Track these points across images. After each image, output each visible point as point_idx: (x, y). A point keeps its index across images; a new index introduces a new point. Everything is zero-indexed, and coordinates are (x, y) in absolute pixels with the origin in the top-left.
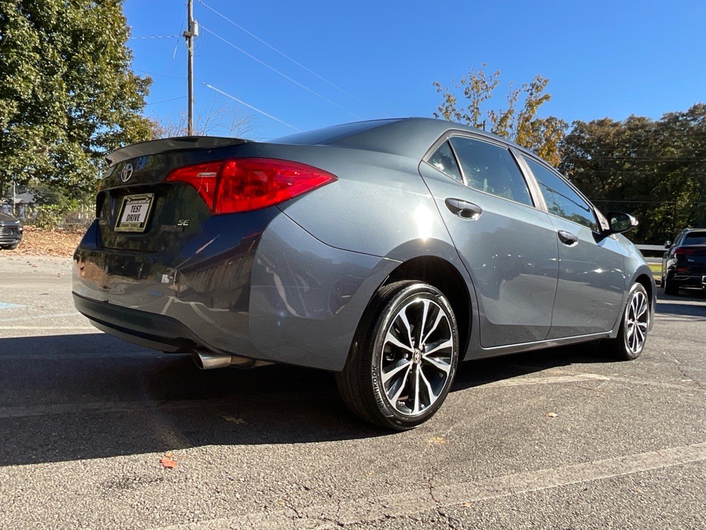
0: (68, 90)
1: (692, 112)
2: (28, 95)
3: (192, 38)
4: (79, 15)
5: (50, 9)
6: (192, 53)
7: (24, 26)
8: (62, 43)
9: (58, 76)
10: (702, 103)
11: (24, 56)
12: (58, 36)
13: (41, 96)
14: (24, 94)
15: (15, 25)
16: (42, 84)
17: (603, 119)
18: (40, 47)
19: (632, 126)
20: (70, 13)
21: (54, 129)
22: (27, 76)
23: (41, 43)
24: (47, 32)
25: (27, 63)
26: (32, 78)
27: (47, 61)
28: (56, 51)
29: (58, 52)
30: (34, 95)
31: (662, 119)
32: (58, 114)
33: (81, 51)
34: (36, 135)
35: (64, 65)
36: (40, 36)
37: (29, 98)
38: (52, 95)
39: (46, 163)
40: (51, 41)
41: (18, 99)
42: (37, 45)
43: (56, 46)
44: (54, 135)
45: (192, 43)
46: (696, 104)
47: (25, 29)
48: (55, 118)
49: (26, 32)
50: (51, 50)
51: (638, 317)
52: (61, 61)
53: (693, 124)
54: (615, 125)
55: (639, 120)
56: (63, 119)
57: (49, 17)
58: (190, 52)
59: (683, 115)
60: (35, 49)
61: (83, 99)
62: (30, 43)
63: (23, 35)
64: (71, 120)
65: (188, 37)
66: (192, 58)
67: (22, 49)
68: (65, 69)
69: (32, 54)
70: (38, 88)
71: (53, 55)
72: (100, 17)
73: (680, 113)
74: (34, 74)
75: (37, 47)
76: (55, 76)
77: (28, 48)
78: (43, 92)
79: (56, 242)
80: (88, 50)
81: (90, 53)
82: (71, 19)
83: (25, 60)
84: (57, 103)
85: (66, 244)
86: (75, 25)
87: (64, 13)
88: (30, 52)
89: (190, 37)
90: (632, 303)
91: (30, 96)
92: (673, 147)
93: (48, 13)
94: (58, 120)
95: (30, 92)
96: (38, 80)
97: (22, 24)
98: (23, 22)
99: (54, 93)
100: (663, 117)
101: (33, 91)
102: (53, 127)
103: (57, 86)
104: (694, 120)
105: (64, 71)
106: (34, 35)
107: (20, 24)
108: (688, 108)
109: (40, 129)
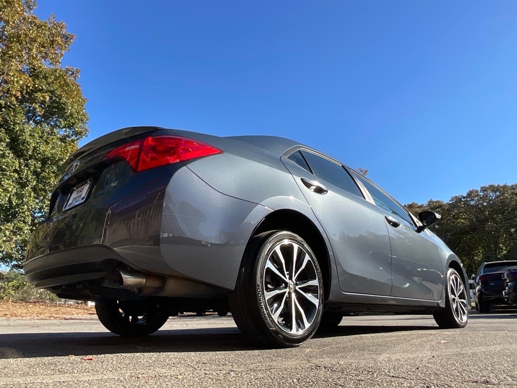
1: (470, 194)
2: (5, 201)
4: (49, 148)
5: (29, 145)
7: (9, 157)
8: (35, 166)
9: (29, 188)
10: (474, 189)
11: (6, 175)
12: (32, 162)
13: (15, 201)
16: (16, 194)
17: (411, 203)
18: (18, 169)
19: (432, 206)
20: (42, 147)
21: (22, 225)
22: (6, 189)
23: (20, 167)
24: (25, 160)
25: (8, 180)
26: (10, 189)
28: (29, 171)
29: (31, 172)
30: (10, 201)
31: (451, 201)
32: (25, 214)
33: (47, 171)
34: (7, 229)
36: (20, 163)
37: (6, 203)
38: (23, 200)
39: (12, 249)
40: (27, 165)
42: (16, 168)
43: (30, 168)
44: (20, 229)
46: (471, 190)
47: (10, 158)
48: (23, 217)
49: (11, 160)
50: (26, 171)
51: (458, 294)
52: (32, 178)
53: (472, 203)
54: (419, 207)
55: (436, 202)
56: (29, 218)
57: (28, 150)
59: (464, 197)
60: (15, 171)
61: (45, 203)
62: (12, 167)
63: (8, 162)
64: (34, 218)
67: (6, 171)
68: (35, 183)
69: (12, 174)
70: (13, 196)
71: (27, 175)
72: (63, 150)
73: (462, 196)
74: (12, 187)
75: (17, 169)
76: (27, 188)
77: (10, 170)
78: (17, 199)
79: (11, 310)
80: (52, 170)
81: (53, 172)
82: (43, 151)
83: (7, 178)
84: (26, 206)
85: (19, 310)
86: (45, 155)
87: (38, 147)
88: (11, 173)
90: (451, 282)
92: (463, 219)
93: (27, 148)
94: (25, 218)
95: (7, 199)
96: (13, 191)
97: (8, 155)
98: (9, 154)
99: (24, 199)
100: (450, 199)
101: (10, 198)
102: (21, 224)
103: (27, 195)
104: (472, 200)
105: (33, 185)
106: (16, 161)
107: (6, 155)
108: (467, 192)
109: (10, 226)
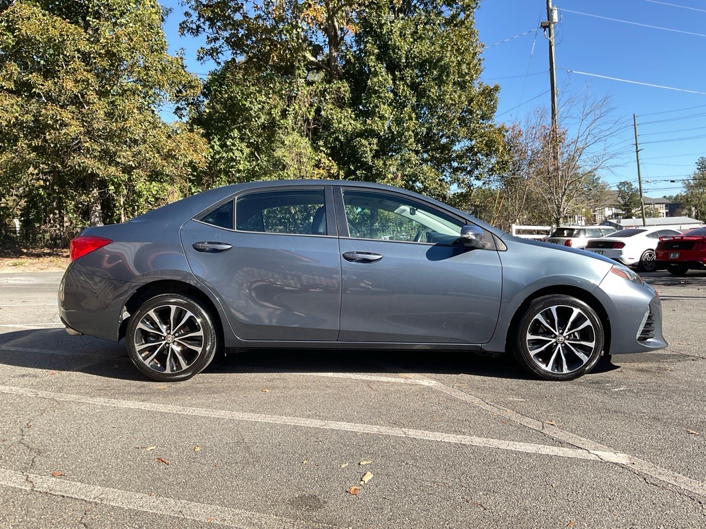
0: (417, 119)
2: (384, 131)
3: (552, 26)
4: (426, 46)
5: (400, 50)
6: (553, 43)
7: (381, 72)
8: (411, 77)
9: (408, 109)
11: (381, 97)
14: (381, 131)
15: (376, 74)
16: (396, 119)
20: (417, 48)
22: (383, 116)
23: (394, 82)
25: (384, 103)
26: (386, 115)
27: (400, 96)
29: (408, 86)
30: (390, 130)
33: (427, 79)
34: (390, 164)
35: (413, 96)
37: (386, 134)
38: (404, 126)
41: (377, 136)
43: (405, 82)
44: (408, 161)
45: (553, 31)
47: (382, 74)
49: (383, 77)
50: (402, 86)
52: (410, 94)
57: (400, 58)
58: (550, 42)
63: (379, 81)
65: (546, 27)
66: (553, 47)
67: (379, 93)
68: (414, 100)
69: (387, 95)
70: (392, 123)
74: (388, 112)
76: (406, 109)
77: (384, 90)
78: (397, 125)
81: (434, 80)
82: (418, 52)
83: (382, 102)
86: (423, 57)
87: (411, 49)
89: (549, 27)
91: (387, 132)
93: (398, 54)
95: (386, 128)
96: (391, 116)
98: (380, 69)
99: (405, 124)
105: (413, 102)
106: (388, 77)
107: (378, 72)
